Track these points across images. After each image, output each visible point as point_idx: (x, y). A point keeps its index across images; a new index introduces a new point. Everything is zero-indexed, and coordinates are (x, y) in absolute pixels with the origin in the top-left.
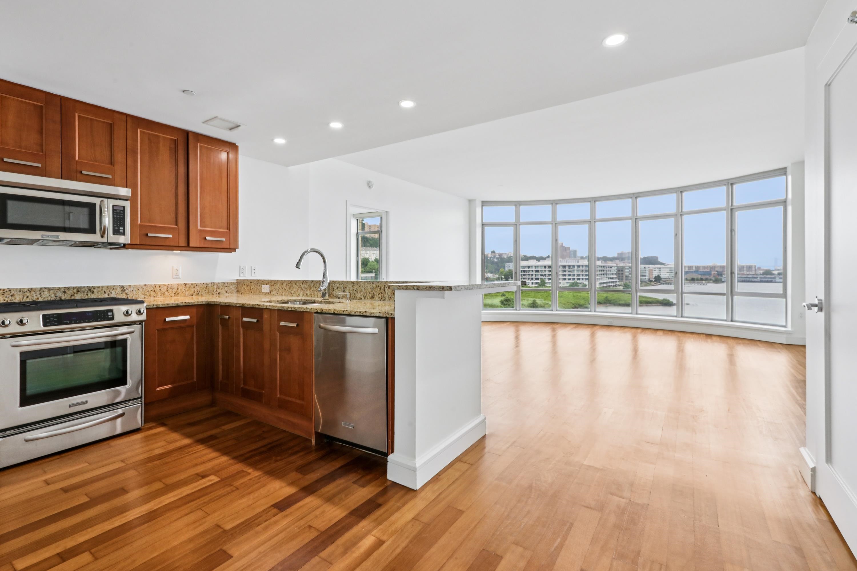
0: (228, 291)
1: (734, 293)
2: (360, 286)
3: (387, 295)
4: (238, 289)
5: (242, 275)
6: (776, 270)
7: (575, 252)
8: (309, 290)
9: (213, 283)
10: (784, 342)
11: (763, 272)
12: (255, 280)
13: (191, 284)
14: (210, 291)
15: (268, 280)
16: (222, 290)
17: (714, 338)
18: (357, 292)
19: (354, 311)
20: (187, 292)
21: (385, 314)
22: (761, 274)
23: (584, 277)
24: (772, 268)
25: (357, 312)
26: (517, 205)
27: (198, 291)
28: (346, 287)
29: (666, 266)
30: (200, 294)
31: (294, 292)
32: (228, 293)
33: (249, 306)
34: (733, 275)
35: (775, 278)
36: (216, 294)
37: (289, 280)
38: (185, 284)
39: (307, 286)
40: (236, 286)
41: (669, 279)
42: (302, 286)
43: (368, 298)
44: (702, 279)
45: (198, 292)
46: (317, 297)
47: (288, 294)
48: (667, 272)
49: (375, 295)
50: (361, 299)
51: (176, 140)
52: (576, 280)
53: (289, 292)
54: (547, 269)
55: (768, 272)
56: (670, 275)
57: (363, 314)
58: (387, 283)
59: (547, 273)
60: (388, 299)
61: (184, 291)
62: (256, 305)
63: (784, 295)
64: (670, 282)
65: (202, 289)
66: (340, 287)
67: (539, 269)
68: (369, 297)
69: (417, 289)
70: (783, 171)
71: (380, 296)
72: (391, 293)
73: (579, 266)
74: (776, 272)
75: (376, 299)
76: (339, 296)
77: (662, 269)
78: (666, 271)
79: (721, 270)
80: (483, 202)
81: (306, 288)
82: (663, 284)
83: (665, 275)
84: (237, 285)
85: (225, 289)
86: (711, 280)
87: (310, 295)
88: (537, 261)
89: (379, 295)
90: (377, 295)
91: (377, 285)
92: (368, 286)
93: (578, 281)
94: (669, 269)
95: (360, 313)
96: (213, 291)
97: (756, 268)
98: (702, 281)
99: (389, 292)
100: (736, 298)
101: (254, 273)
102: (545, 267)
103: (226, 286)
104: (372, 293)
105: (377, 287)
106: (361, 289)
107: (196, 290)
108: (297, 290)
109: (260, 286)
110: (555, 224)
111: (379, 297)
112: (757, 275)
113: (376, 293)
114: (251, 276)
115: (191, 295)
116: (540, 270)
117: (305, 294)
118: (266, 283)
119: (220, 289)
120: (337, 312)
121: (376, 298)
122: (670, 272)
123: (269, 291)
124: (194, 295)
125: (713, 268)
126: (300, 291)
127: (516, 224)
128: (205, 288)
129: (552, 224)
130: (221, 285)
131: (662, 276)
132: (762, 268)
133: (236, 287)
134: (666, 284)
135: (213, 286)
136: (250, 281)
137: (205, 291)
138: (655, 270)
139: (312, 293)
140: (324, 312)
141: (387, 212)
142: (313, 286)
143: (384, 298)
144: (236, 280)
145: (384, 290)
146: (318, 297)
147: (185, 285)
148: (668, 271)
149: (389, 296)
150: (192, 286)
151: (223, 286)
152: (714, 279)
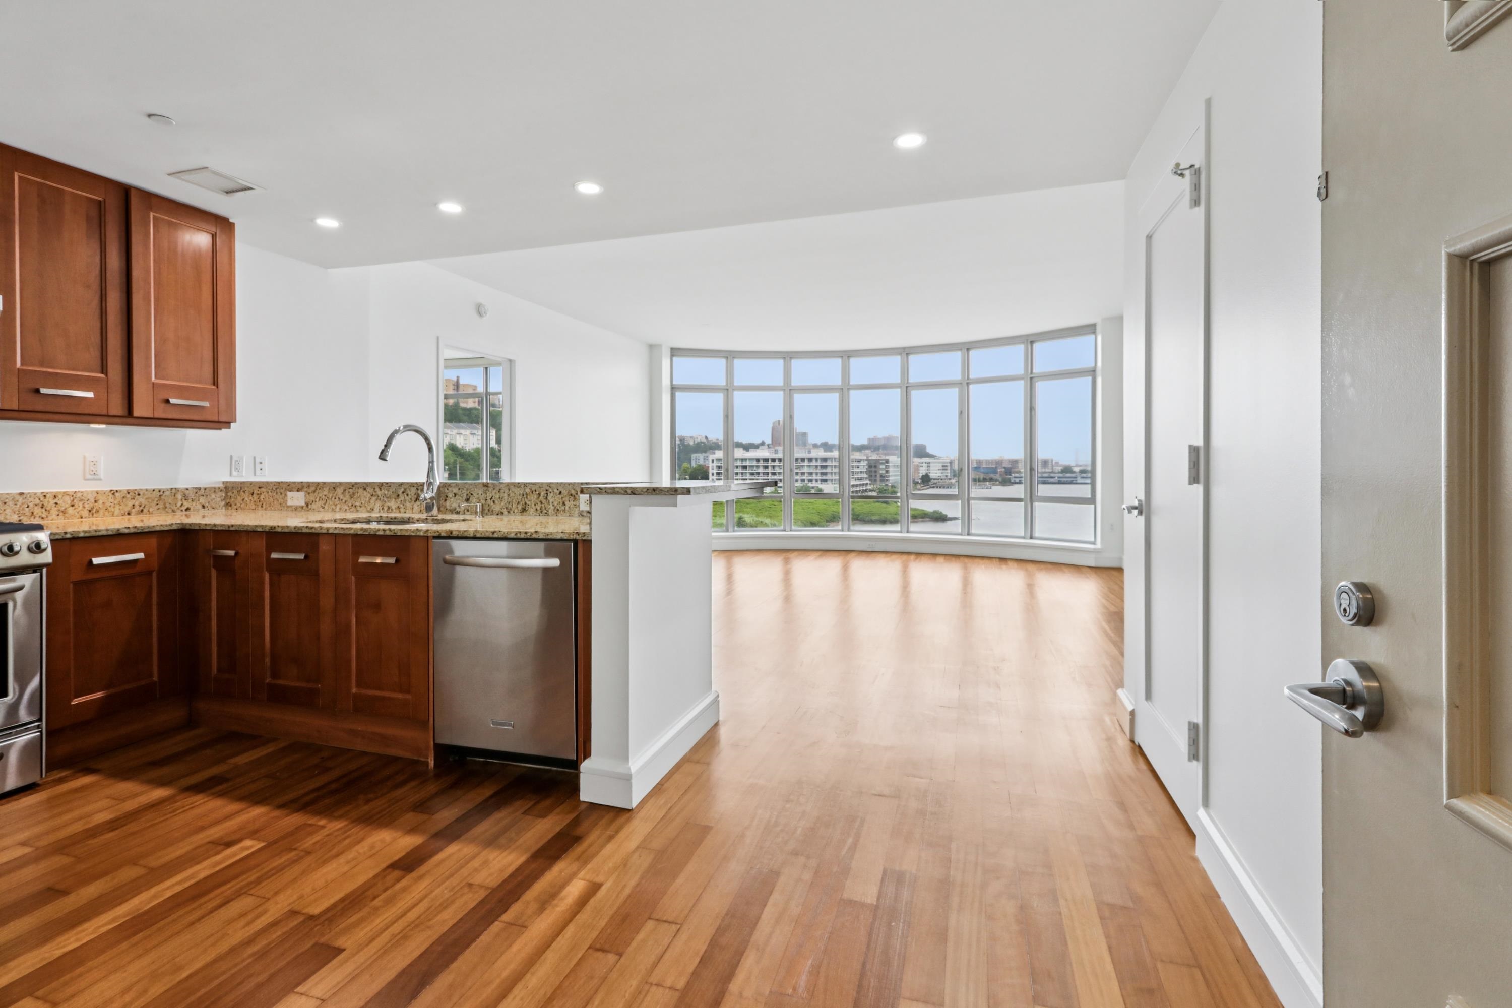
0: (207, 504)
1: (1034, 498)
2: (499, 492)
3: (551, 506)
4: (228, 501)
5: (234, 473)
6: (1077, 466)
7: (804, 435)
8: (394, 500)
9: (175, 489)
10: (1093, 565)
11: (1061, 469)
12: (271, 483)
13: (126, 492)
14: (168, 505)
15: (302, 483)
16: (194, 504)
17: (1010, 563)
18: (494, 502)
19: (513, 532)
20: (117, 507)
21: (573, 535)
22: (1059, 473)
23: (819, 477)
24: (1072, 464)
25: (520, 532)
26: (729, 358)
27: (143, 506)
28: (472, 492)
29: (938, 459)
30: (145, 510)
31: (362, 503)
32: (206, 509)
33: (286, 530)
34: (1033, 473)
35: (1076, 478)
36: (182, 510)
37: (351, 483)
38: (112, 492)
39: (389, 493)
40: (224, 495)
41: (942, 480)
42: (379, 493)
43: (515, 512)
44: (985, 480)
45: (142, 508)
46: (411, 511)
47: (347, 508)
48: (939, 470)
49: (529, 507)
50: (502, 513)
51: (100, 202)
52: (806, 482)
53: (350, 505)
54: (761, 463)
55: (1067, 470)
56: (942, 473)
57: (531, 536)
58: (551, 486)
59: (761, 470)
60: (553, 512)
61: (110, 506)
62: (303, 529)
63: (1092, 500)
64: (942, 485)
65: (150, 501)
66: (459, 494)
67: (748, 463)
68: (518, 510)
69: (632, 492)
70: (1091, 329)
71: (539, 508)
72: (559, 502)
73: (810, 460)
74: (1077, 469)
75: (531, 513)
76: (458, 509)
77: (931, 465)
78: (937, 468)
79: (1010, 466)
80: (672, 349)
81: (388, 496)
82: (934, 487)
83: (936, 473)
84: (226, 493)
85: (200, 501)
86: (996, 480)
87: (396, 508)
88: (745, 451)
89: (537, 507)
90: (533, 505)
91: (533, 489)
92: (516, 492)
93: (810, 483)
94: (941, 465)
95: (526, 535)
96: (174, 505)
97: (1054, 463)
98: (985, 483)
99: (555, 500)
100: (1036, 504)
101: (261, 469)
102: (758, 460)
103: (203, 496)
104: (524, 503)
105: (532, 493)
106: (502, 495)
107: (137, 504)
108: (367, 500)
109: (281, 494)
110: (789, 391)
111: (536, 510)
112: (1056, 473)
113: (531, 504)
114: (255, 474)
115: (126, 513)
116: (750, 466)
117: (384, 508)
118: (297, 488)
119: (190, 501)
120: (481, 534)
121: (532, 511)
122: (943, 469)
123: (303, 504)
124: (132, 514)
125: (999, 463)
126: (375, 502)
127: (728, 389)
128: (156, 499)
129: (784, 390)
130: (191, 494)
131: (932, 475)
132: (1060, 463)
133: (223, 498)
134: (937, 488)
135: (174, 496)
136: (258, 486)
137: (157, 504)
138: (922, 466)
139: (401, 506)
140: (455, 536)
141: (510, 361)
142: (403, 493)
143: (546, 511)
144: (223, 483)
145: (547, 498)
146: (414, 512)
147: (113, 494)
148: (939, 468)
149: (555, 507)
150: (128, 496)
151: (197, 495)
152: (1000, 479)
